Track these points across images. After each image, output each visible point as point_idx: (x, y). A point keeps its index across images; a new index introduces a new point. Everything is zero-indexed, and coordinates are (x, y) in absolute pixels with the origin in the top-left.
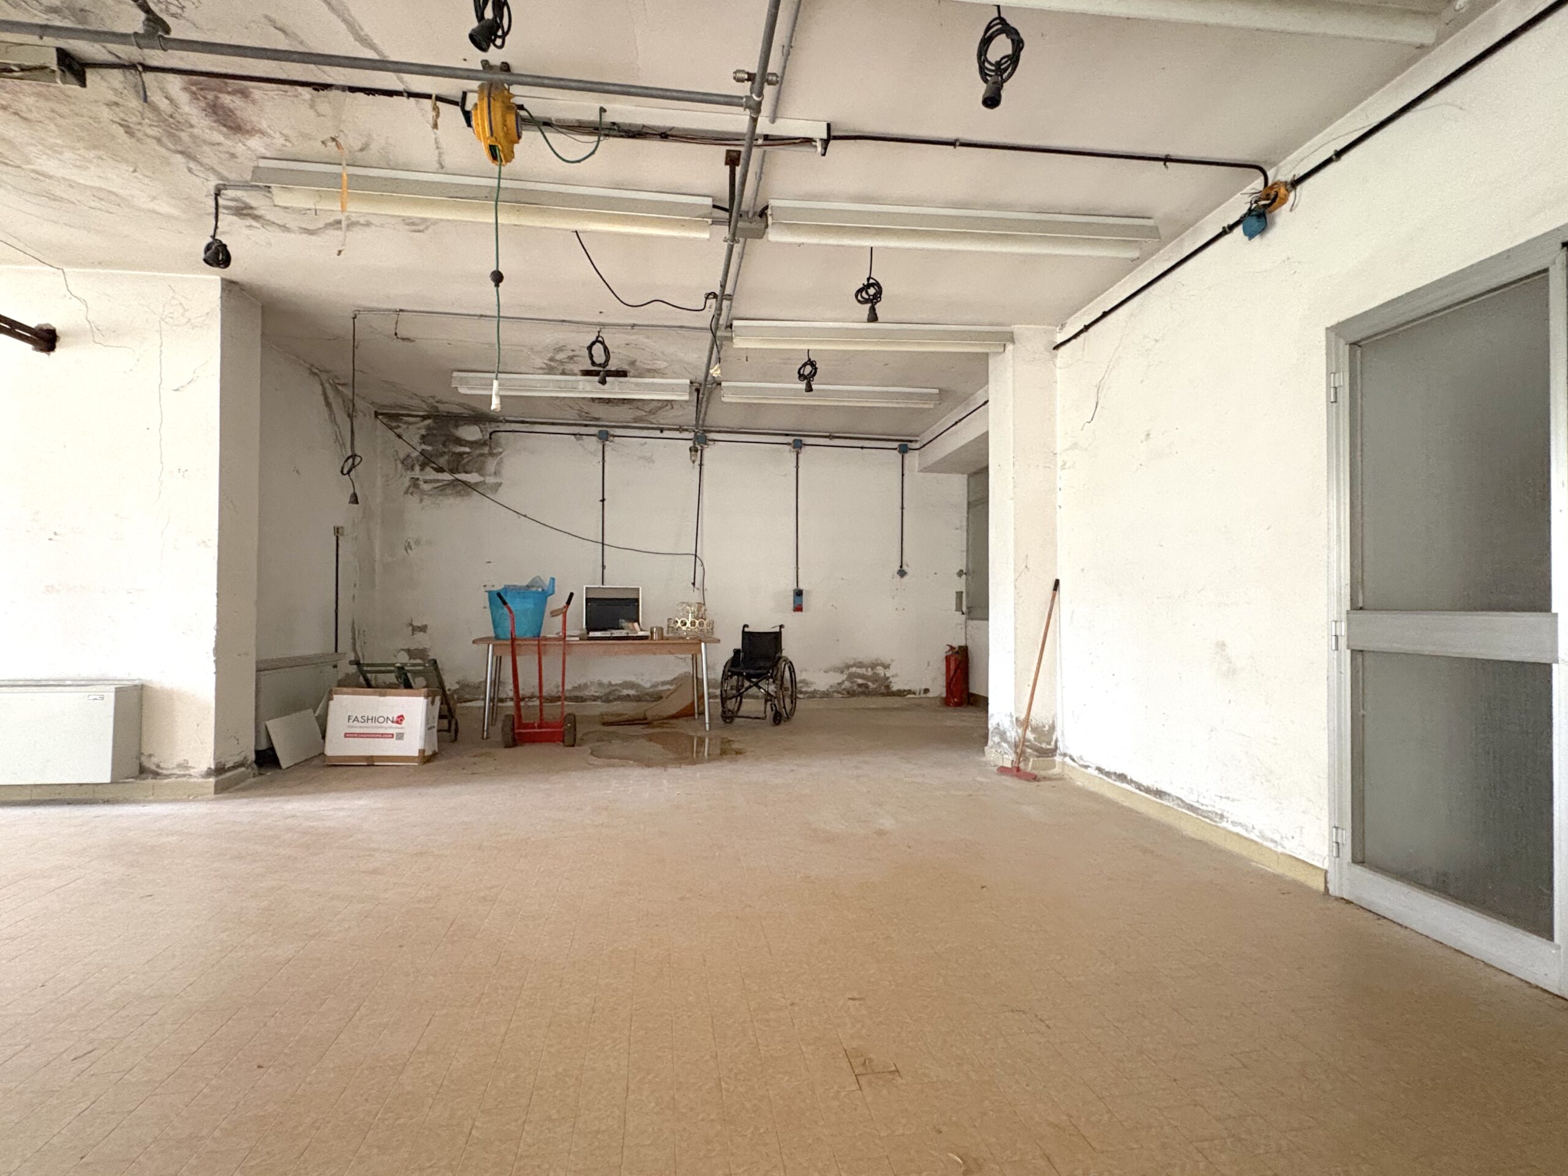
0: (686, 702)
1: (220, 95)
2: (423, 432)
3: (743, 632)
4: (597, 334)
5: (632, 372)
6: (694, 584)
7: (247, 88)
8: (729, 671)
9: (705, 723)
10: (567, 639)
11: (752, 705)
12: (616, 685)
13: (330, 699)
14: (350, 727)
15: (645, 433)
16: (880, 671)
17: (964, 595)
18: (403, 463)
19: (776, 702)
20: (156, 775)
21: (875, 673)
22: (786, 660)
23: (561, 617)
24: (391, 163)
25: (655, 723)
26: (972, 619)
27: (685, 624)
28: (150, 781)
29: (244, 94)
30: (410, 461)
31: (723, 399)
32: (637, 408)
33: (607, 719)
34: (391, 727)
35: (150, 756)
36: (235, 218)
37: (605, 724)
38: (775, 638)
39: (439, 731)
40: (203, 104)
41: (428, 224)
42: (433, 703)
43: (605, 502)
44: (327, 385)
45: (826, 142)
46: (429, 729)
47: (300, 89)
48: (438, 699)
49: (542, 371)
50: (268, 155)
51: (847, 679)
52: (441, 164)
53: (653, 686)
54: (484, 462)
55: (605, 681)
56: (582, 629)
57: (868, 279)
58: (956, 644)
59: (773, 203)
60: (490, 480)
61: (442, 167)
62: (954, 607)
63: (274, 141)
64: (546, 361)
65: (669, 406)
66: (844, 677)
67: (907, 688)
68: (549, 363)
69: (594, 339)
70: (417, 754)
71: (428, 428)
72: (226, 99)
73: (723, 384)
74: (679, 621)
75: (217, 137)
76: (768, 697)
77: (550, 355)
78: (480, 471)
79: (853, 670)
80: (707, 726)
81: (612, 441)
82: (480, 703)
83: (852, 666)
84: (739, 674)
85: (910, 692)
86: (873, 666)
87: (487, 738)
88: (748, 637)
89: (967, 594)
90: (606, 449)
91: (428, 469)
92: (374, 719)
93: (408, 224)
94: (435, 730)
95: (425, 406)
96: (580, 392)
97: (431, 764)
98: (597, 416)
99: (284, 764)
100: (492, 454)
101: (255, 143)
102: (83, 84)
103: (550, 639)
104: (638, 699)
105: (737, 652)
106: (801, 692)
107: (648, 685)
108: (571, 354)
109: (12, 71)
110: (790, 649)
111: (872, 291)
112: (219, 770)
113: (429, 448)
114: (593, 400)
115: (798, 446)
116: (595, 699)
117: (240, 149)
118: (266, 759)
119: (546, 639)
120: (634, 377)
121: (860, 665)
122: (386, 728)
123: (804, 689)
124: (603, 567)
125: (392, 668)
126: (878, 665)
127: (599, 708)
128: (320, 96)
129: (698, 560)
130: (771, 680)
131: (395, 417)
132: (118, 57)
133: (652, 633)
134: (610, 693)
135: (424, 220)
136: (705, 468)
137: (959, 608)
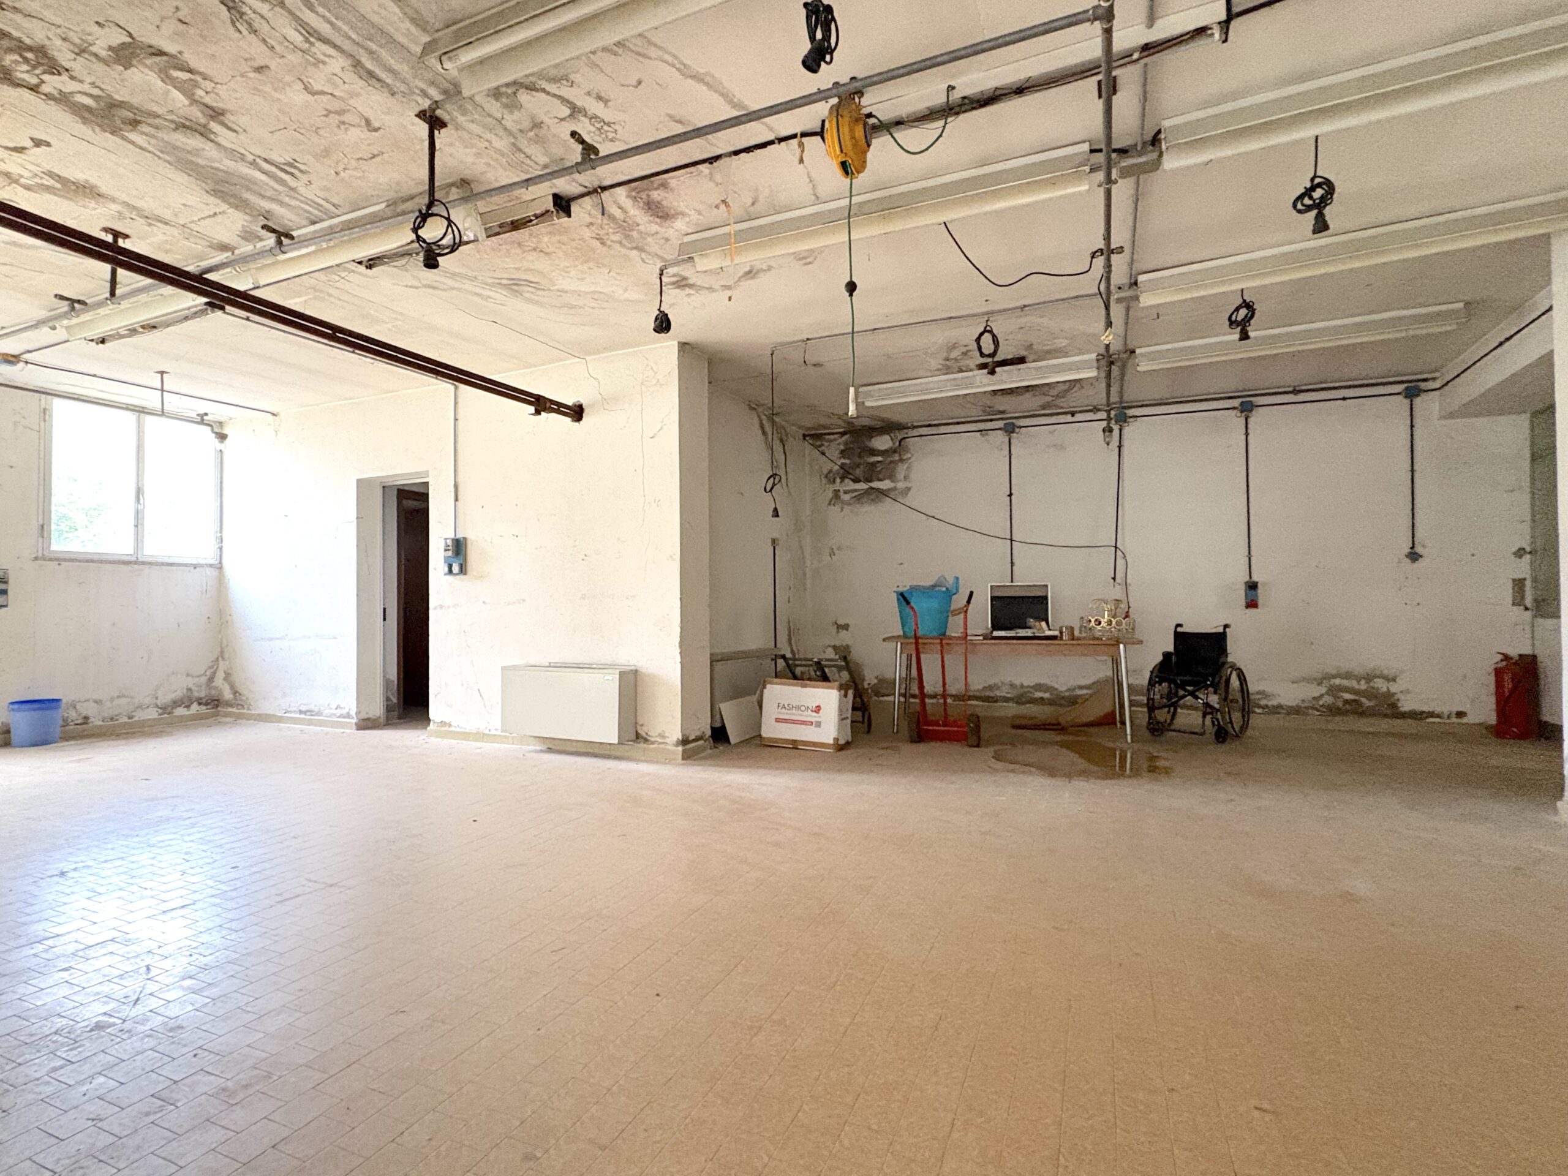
0: (1107, 709)
1: (651, 193)
2: (842, 447)
3: (1176, 633)
4: (985, 325)
5: (1031, 357)
6: (1114, 579)
7: (666, 180)
8: (1156, 677)
9: (1126, 735)
10: (969, 638)
11: (1189, 717)
12: (1029, 687)
13: (764, 687)
14: (780, 713)
15: (1054, 420)
16: (1381, 685)
17: (1528, 583)
18: (826, 477)
19: (1219, 716)
20: (646, 740)
21: (1373, 688)
22: (1234, 667)
23: (962, 616)
24: (777, 208)
25: (1071, 730)
26: (1542, 616)
27: (1100, 623)
28: (642, 745)
29: (664, 186)
30: (831, 475)
31: (1139, 369)
32: (1044, 394)
33: (1017, 722)
34: (811, 716)
35: (642, 725)
36: (677, 291)
37: (1015, 727)
38: (1217, 641)
39: (852, 722)
40: (641, 204)
41: (816, 253)
42: (846, 695)
43: (1013, 497)
44: (764, 417)
45: (1225, 25)
46: (842, 719)
47: (700, 167)
48: (850, 693)
49: (938, 373)
50: (690, 231)
51: (1327, 693)
52: (815, 195)
53: (1068, 690)
54: (895, 468)
55: (1017, 682)
56: (988, 629)
57: (1312, 180)
58: (1514, 652)
59: (1166, 123)
60: (900, 485)
61: (817, 198)
62: (1510, 600)
63: (692, 218)
64: (942, 362)
65: (1078, 385)
66: (1323, 690)
67: (1426, 709)
68: (944, 362)
69: (982, 329)
70: (831, 742)
71: (846, 444)
72: (656, 195)
73: (1138, 351)
74: (1093, 620)
75: (654, 228)
76: (1208, 710)
77: (945, 355)
78: (892, 477)
79: (1337, 681)
80: (1129, 737)
81: (1017, 433)
82: (891, 698)
83: (1334, 677)
84: (1170, 682)
85: (1431, 714)
86: (1369, 678)
87: (897, 731)
88: (1182, 638)
89: (1535, 580)
90: (1012, 441)
91: (847, 481)
92: (798, 708)
93: (800, 259)
94: (849, 721)
95: (840, 422)
96: (978, 387)
97: (843, 752)
98: (1001, 409)
99: (733, 740)
100: (901, 460)
101: (680, 224)
102: (569, 216)
103: (955, 637)
104: (1051, 702)
105: (1167, 656)
106: (1259, 706)
107: (1064, 689)
108: (964, 349)
109: (531, 221)
110: (1237, 652)
111: (1318, 194)
112: (685, 741)
113: (847, 461)
114: (995, 392)
115: (1247, 409)
116: (1006, 700)
117: (671, 233)
118: (719, 735)
119: (951, 638)
120: (1034, 361)
121: (1348, 675)
122: (807, 716)
123: (1263, 702)
124: (1012, 564)
125: (811, 663)
126: (1376, 677)
127: (1011, 710)
128: (715, 168)
129: (1119, 553)
130: (1211, 689)
131: (818, 437)
132: (586, 187)
133: (1061, 633)
134: (1022, 695)
135: (812, 251)
136: (1125, 450)
137: (1518, 600)
